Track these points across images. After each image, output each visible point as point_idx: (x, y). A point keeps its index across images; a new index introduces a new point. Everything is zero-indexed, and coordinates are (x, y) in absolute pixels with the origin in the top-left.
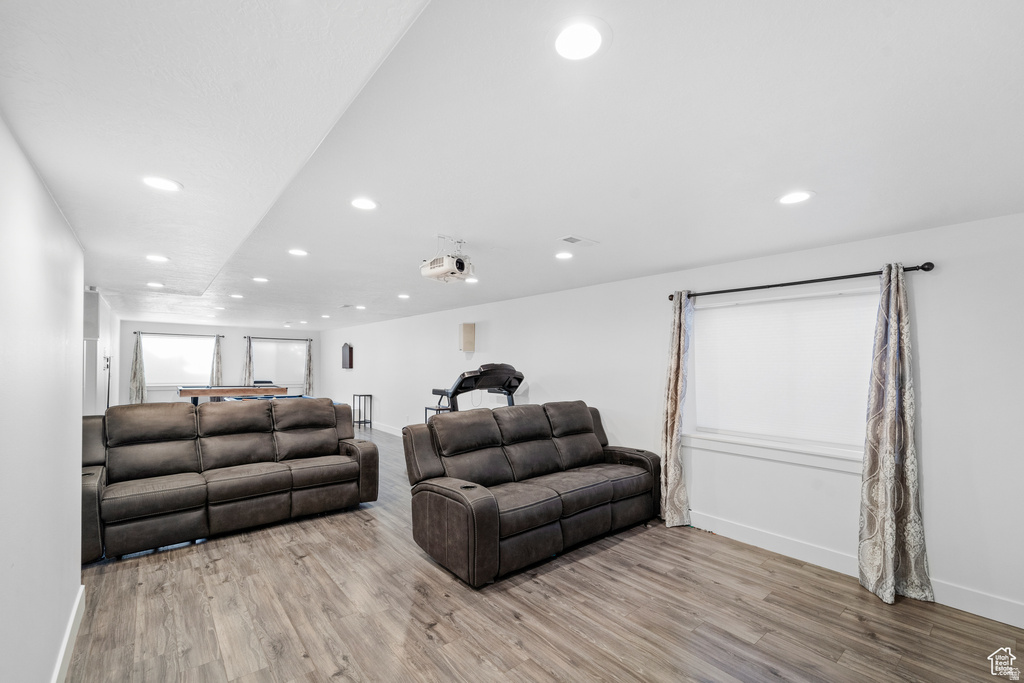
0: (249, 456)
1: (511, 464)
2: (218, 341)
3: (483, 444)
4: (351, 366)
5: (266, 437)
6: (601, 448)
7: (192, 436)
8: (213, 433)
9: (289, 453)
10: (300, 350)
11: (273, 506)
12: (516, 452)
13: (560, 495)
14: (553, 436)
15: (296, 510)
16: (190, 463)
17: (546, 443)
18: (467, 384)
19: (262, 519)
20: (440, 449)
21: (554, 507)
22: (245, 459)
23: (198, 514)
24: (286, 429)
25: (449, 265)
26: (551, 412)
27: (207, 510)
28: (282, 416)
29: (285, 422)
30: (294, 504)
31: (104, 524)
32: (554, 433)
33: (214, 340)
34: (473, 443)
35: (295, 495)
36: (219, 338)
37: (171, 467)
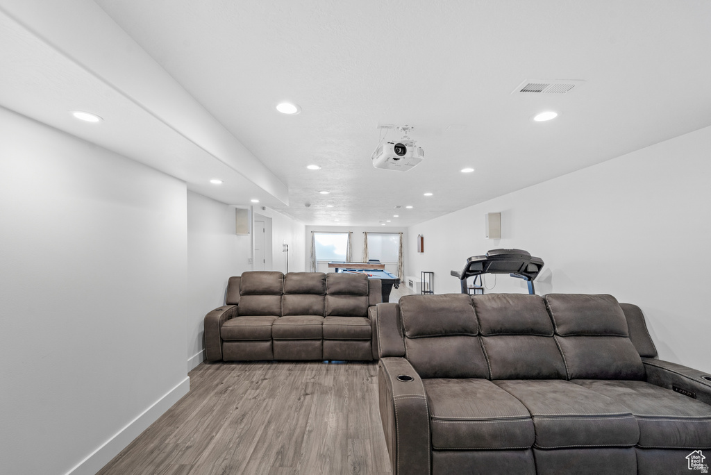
0: (308, 310)
1: (486, 357)
2: (349, 235)
3: (451, 332)
4: (422, 251)
5: (320, 298)
6: (639, 360)
7: (280, 293)
8: (290, 293)
9: (333, 311)
10: (395, 239)
11: (310, 349)
12: (498, 345)
13: (532, 417)
14: (556, 334)
15: (326, 355)
16: (276, 310)
17: (543, 341)
18: (477, 267)
19: (304, 356)
20: (404, 330)
21: (518, 431)
22: (305, 312)
23: (268, 344)
24: (333, 294)
25: (389, 151)
26: (554, 304)
27: (272, 343)
28: (331, 285)
29: (333, 289)
30: (325, 350)
31: (223, 341)
32: (557, 330)
33: (347, 235)
34: (438, 329)
35: (326, 343)
36: (350, 234)
37: (266, 311)
